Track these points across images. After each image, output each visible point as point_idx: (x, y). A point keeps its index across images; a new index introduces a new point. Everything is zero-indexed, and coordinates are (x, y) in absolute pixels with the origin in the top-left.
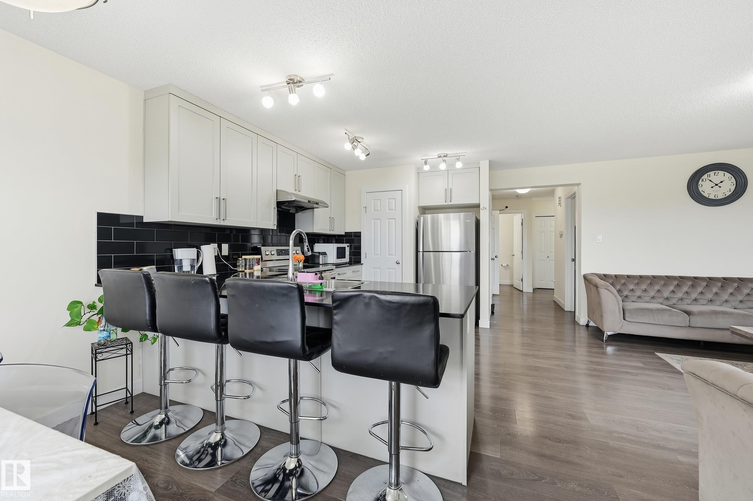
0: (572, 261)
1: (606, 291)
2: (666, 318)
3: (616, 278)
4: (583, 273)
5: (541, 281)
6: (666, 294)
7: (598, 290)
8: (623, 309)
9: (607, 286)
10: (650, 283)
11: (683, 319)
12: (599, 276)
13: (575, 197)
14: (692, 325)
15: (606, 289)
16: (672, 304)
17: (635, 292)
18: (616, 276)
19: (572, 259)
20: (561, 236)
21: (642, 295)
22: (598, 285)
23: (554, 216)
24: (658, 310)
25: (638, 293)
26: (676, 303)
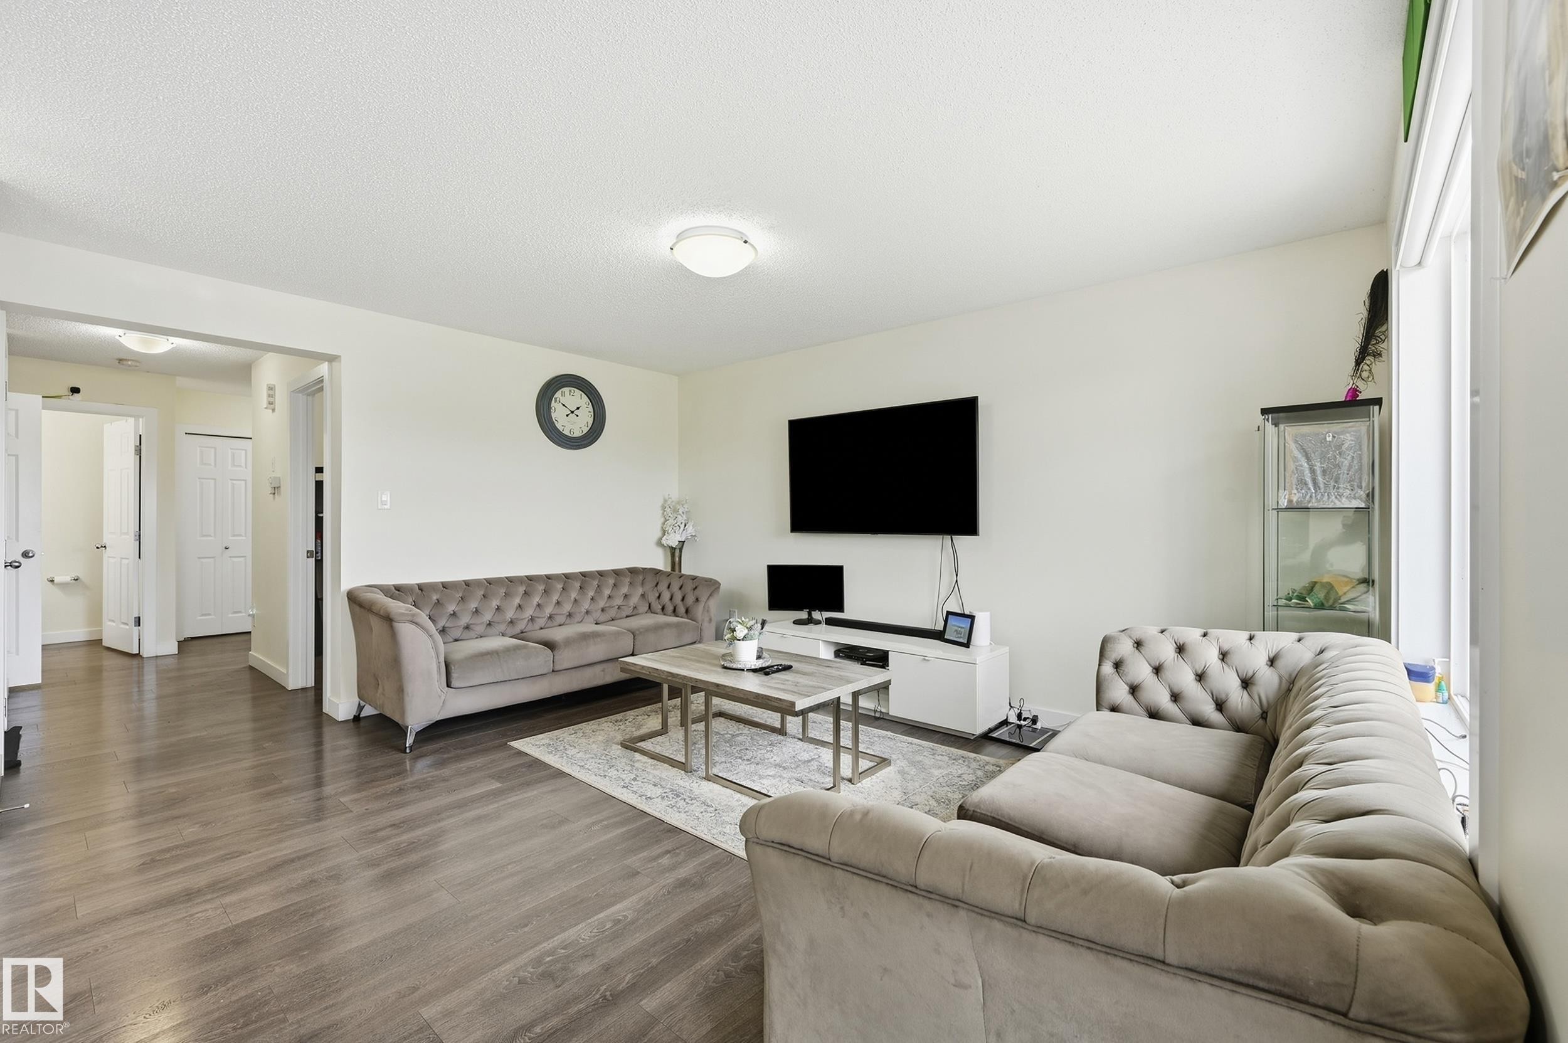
0: (308, 557)
1: (413, 626)
2: (518, 666)
3: (422, 590)
4: (347, 585)
5: (205, 615)
6: (510, 614)
7: (392, 627)
8: (445, 662)
9: (413, 615)
10: (483, 595)
11: (542, 659)
12: (385, 590)
13: (321, 389)
14: (557, 668)
15: (412, 622)
16: (519, 631)
17: (458, 618)
18: (421, 587)
19: (308, 552)
20: (276, 490)
21: (471, 622)
22: (392, 616)
23: (251, 438)
24: (508, 650)
25: (465, 620)
26: (525, 628)
